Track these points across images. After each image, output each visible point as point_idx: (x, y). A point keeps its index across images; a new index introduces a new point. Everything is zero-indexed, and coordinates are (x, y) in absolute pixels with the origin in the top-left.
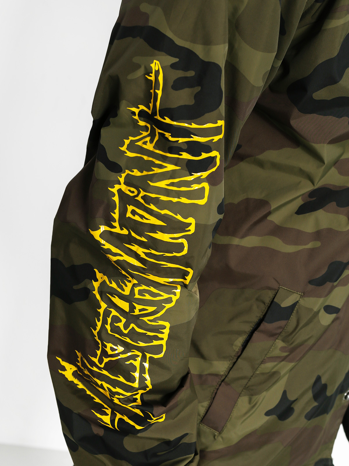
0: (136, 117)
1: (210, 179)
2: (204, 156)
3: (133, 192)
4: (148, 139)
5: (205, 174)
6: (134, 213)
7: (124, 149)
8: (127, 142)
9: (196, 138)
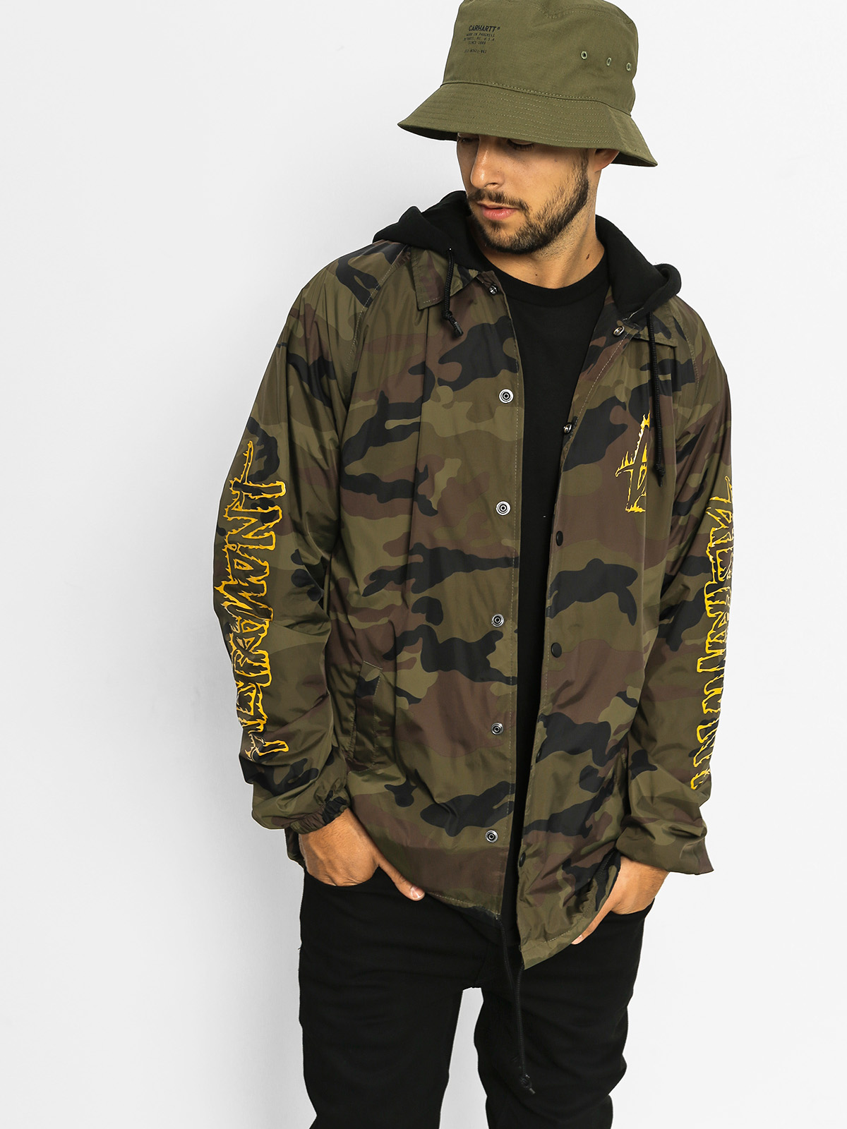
0: (231, 489)
1: (275, 528)
2: (270, 509)
3: (234, 548)
4: (238, 503)
5: (271, 524)
6: (238, 564)
7: (226, 516)
8: (227, 510)
9: (265, 495)
